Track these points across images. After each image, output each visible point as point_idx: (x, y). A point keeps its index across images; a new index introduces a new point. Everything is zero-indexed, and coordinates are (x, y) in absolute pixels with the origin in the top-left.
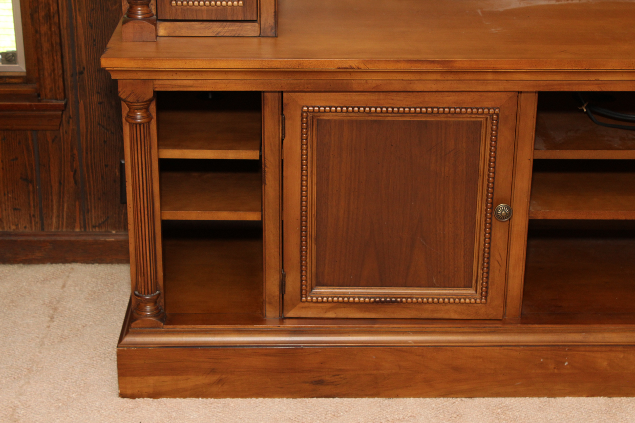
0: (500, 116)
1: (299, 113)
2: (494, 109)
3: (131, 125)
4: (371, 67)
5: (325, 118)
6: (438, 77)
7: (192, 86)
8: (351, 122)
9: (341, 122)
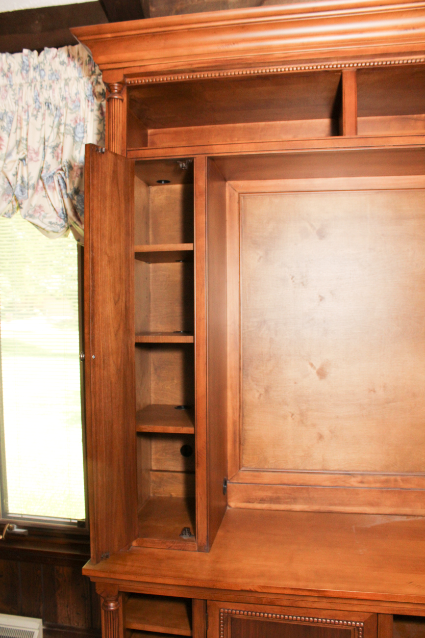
0: (365, 628)
1: (217, 612)
2: (360, 622)
3: (105, 611)
4: (264, 591)
5: (236, 617)
6: (316, 599)
7: (143, 591)
8: (255, 622)
9: (248, 621)
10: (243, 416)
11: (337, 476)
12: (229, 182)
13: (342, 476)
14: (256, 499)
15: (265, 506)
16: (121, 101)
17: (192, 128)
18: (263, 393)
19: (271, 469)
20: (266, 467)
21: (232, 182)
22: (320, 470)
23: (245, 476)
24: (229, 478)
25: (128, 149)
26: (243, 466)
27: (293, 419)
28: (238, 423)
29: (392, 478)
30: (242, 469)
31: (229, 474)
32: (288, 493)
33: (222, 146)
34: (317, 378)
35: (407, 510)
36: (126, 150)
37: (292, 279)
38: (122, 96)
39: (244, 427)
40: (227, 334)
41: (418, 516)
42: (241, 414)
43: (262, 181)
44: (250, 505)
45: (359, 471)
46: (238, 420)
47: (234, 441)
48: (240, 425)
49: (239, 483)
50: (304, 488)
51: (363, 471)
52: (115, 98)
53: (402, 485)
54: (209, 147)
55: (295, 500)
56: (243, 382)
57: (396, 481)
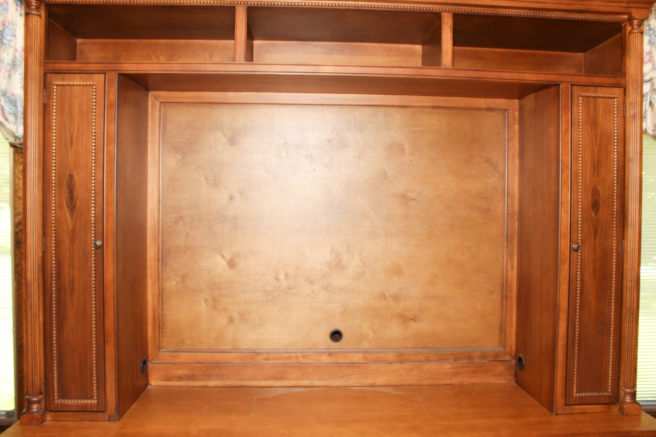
10: (162, 302)
11: (246, 354)
12: (151, 92)
13: (250, 354)
14: (174, 377)
15: (183, 383)
16: (39, 17)
17: (119, 41)
18: (180, 281)
19: (188, 349)
20: (183, 348)
21: (154, 93)
22: (231, 349)
23: (164, 355)
24: (150, 359)
25: (46, 61)
26: (162, 348)
27: (207, 304)
28: (157, 309)
29: (294, 355)
30: (161, 351)
31: (149, 355)
32: (202, 371)
33: (131, 64)
34: (227, 268)
35: (306, 382)
36: (43, 63)
37: (206, 180)
38: (39, 12)
39: (164, 312)
40: (147, 229)
41: (316, 387)
42: (160, 301)
43: (181, 92)
44: (169, 383)
45: (266, 349)
46: (157, 305)
47: (154, 325)
48: (159, 310)
49: (159, 363)
50: (217, 365)
51: (269, 349)
52: (32, 14)
53: (301, 360)
54: (119, 65)
55: (209, 377)
56: (162, 272)
57: (297, 357)
